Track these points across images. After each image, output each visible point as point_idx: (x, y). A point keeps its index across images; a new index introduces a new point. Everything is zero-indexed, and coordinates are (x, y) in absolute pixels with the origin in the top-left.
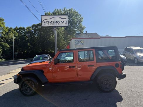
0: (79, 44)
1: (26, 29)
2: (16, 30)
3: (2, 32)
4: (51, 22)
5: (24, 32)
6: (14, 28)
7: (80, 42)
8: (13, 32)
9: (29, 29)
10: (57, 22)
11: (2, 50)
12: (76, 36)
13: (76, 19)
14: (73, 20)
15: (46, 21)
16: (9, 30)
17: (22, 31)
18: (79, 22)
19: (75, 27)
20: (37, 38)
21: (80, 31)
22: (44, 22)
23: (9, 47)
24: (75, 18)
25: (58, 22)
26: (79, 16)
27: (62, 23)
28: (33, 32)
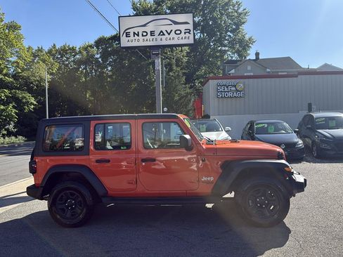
0: (229, 95)
1: (80, 52)
2: (54, 55)
3: (17, 62)
4: (145, 34)
5: (74, 61)
6: (47, 50)
7: (234, 89)
8: (44, 61)
9: (88, 52)
10: (162, 33)
11: (15, 113)
12: (224, 70)
13: (225, 17)
14: (214, 19)
15: (131, 31)
16: (35, 56)
17: (68, 58)
18: (235, 24)
19: (220, 41)
20: (110, 77)
21: (238, 52)
22: (128, 35)
23: (35, 103)
24: (222, 14)
25: (165, 33)
26: (234, 6)
27: (176, 36)
28: (100, 60)
